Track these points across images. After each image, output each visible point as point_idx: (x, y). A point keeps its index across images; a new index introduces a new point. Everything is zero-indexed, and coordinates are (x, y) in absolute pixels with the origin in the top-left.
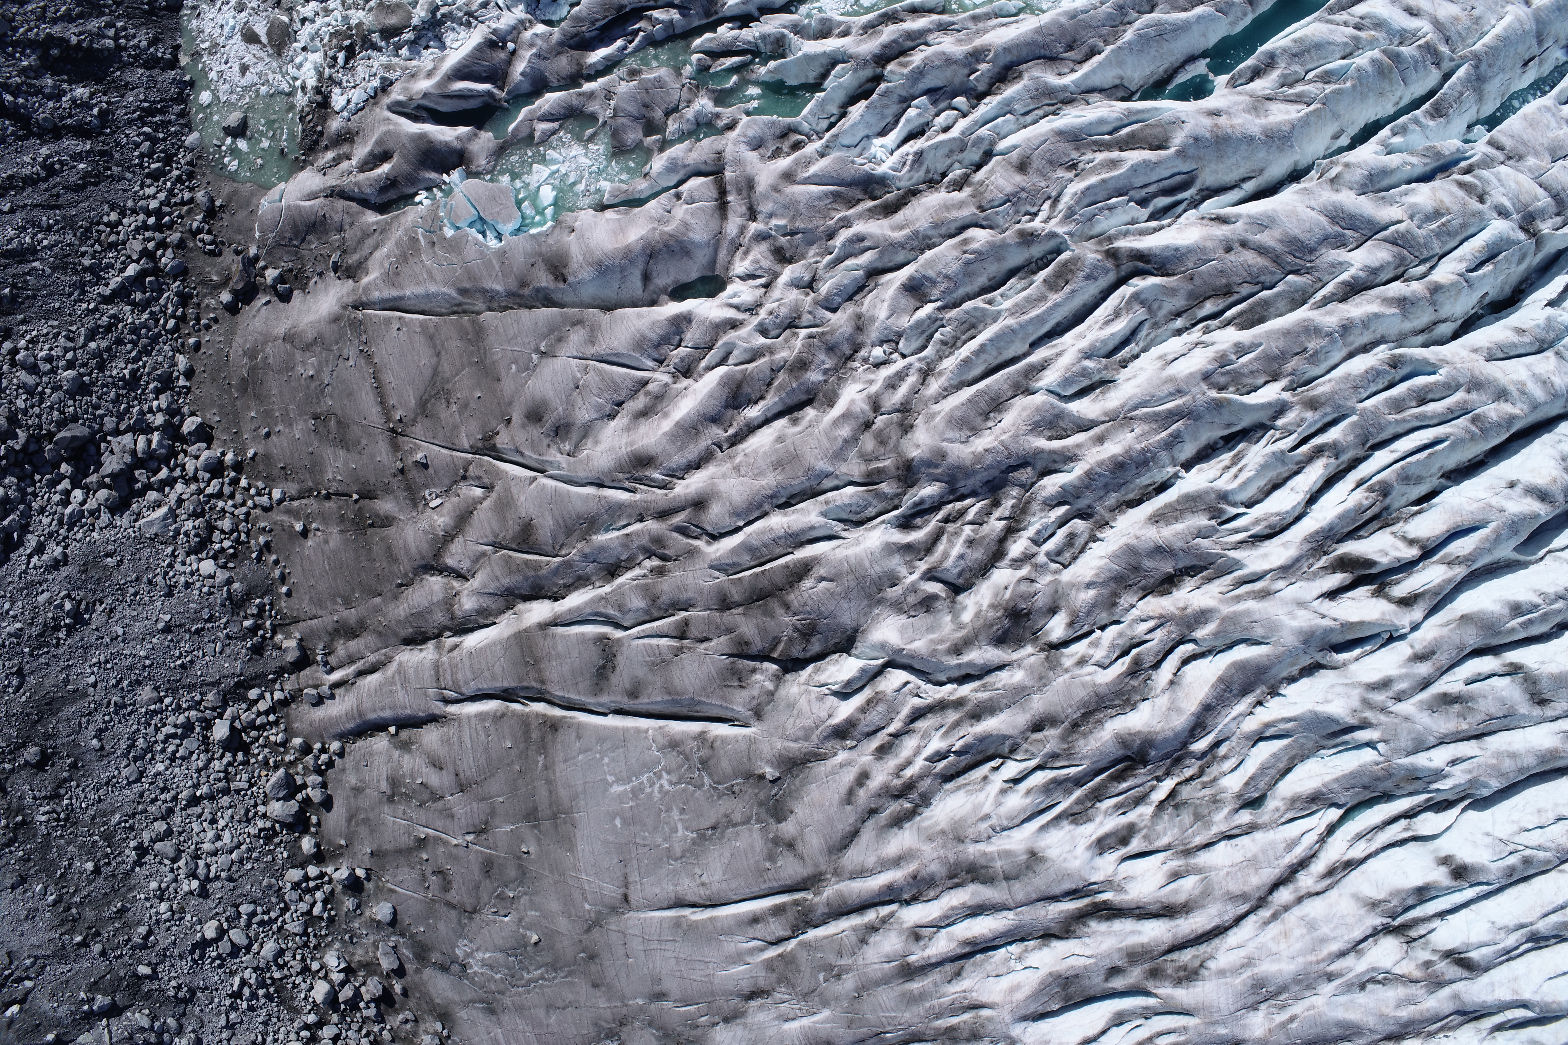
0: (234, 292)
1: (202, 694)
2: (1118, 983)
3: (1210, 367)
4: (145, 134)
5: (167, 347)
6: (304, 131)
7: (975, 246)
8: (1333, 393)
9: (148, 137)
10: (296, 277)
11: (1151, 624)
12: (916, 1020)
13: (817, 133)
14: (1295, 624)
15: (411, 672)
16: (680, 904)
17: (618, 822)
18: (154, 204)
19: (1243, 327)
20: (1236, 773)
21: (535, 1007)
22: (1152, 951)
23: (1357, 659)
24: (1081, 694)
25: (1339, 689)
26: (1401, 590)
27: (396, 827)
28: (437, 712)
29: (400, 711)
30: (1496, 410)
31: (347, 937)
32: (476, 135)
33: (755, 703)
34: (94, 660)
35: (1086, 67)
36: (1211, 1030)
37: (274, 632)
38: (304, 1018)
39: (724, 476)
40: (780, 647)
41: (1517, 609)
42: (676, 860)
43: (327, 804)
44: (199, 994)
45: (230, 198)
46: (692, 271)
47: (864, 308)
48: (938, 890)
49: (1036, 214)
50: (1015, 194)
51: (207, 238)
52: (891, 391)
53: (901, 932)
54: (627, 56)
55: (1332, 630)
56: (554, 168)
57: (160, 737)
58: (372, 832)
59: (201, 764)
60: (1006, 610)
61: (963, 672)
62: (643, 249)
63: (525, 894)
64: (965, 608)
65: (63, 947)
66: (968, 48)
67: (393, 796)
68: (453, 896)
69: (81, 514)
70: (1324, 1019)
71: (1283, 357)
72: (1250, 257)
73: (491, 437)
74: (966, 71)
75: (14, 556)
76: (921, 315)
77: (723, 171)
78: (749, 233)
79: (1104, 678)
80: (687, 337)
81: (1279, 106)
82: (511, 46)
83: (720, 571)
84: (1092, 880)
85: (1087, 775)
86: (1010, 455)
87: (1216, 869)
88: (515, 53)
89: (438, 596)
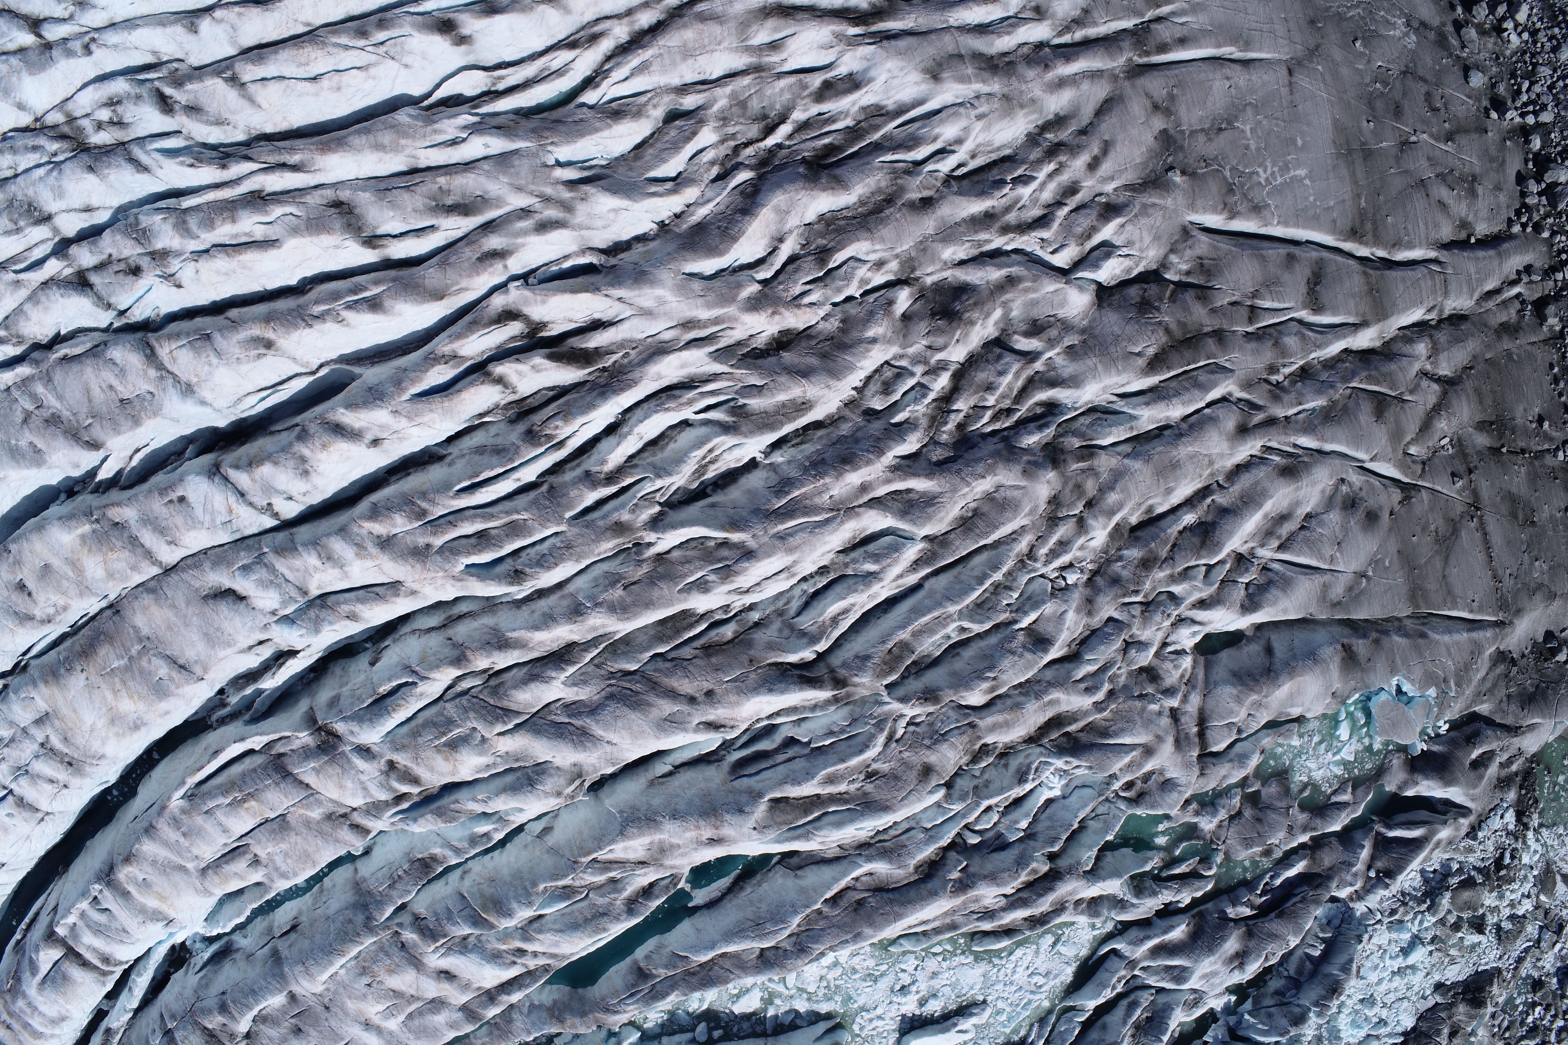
3: (743, 566)
6: (1535, 790)
7: (985, 685)
8: (597, 541)
10: (1541, 654)
11: (807, 300)
13: (1110, 799)
14: (659, 292)
15: (1465, 290)
16: (1246, 63)
17: (1300, 142)
20: (700, 147)
23: (566, 257)
24: (886, 232)
25: (599, 223)
26: (515, 328)
27: (1469, 153)
28: (1444, 253)
29: (1471, 256)
30: (394, 526)
31: (1501, 60)
32: (1400, 788)
33: (1188, 244)
35: (842, 884)
37: (1562, 333)
40: (1168, 293)
41: (374, 305)
42: (1251, 104)
43: (1520, 178)
46: (1226, 658)
47: (1083, 622)
48: (1020, 52)
49: (908, 724)
50: (937, 742)
52: (1065, 539)
53: (1053, 16)
54: (1270, 870)
55: (612, 285)
56: (1338, 757)
58: (1488, 151)
60: (960, 319)
61: (997, 261)
62: (1277, 677)
63: (1367, 85)
64: (996, 323)
66: (972, 893)
67: (1473, 182)
68: (1422, 88)
71: (653, 580)
72: (686, 686)
73: (1404, 499)
74: (971, 869)
76: (1033, 616)
77: (1200, 757)
78: (1179, 696)
79: (859, 248)
80: (1242, 593)
81: (632, 856)
82: (1372, 874)
83: (1225, 368)
84: (873, 47)
85: (870, 153)
86: (959, 471)
87: (731, 50)
88: (1369, 868)
89: (1443, 356)
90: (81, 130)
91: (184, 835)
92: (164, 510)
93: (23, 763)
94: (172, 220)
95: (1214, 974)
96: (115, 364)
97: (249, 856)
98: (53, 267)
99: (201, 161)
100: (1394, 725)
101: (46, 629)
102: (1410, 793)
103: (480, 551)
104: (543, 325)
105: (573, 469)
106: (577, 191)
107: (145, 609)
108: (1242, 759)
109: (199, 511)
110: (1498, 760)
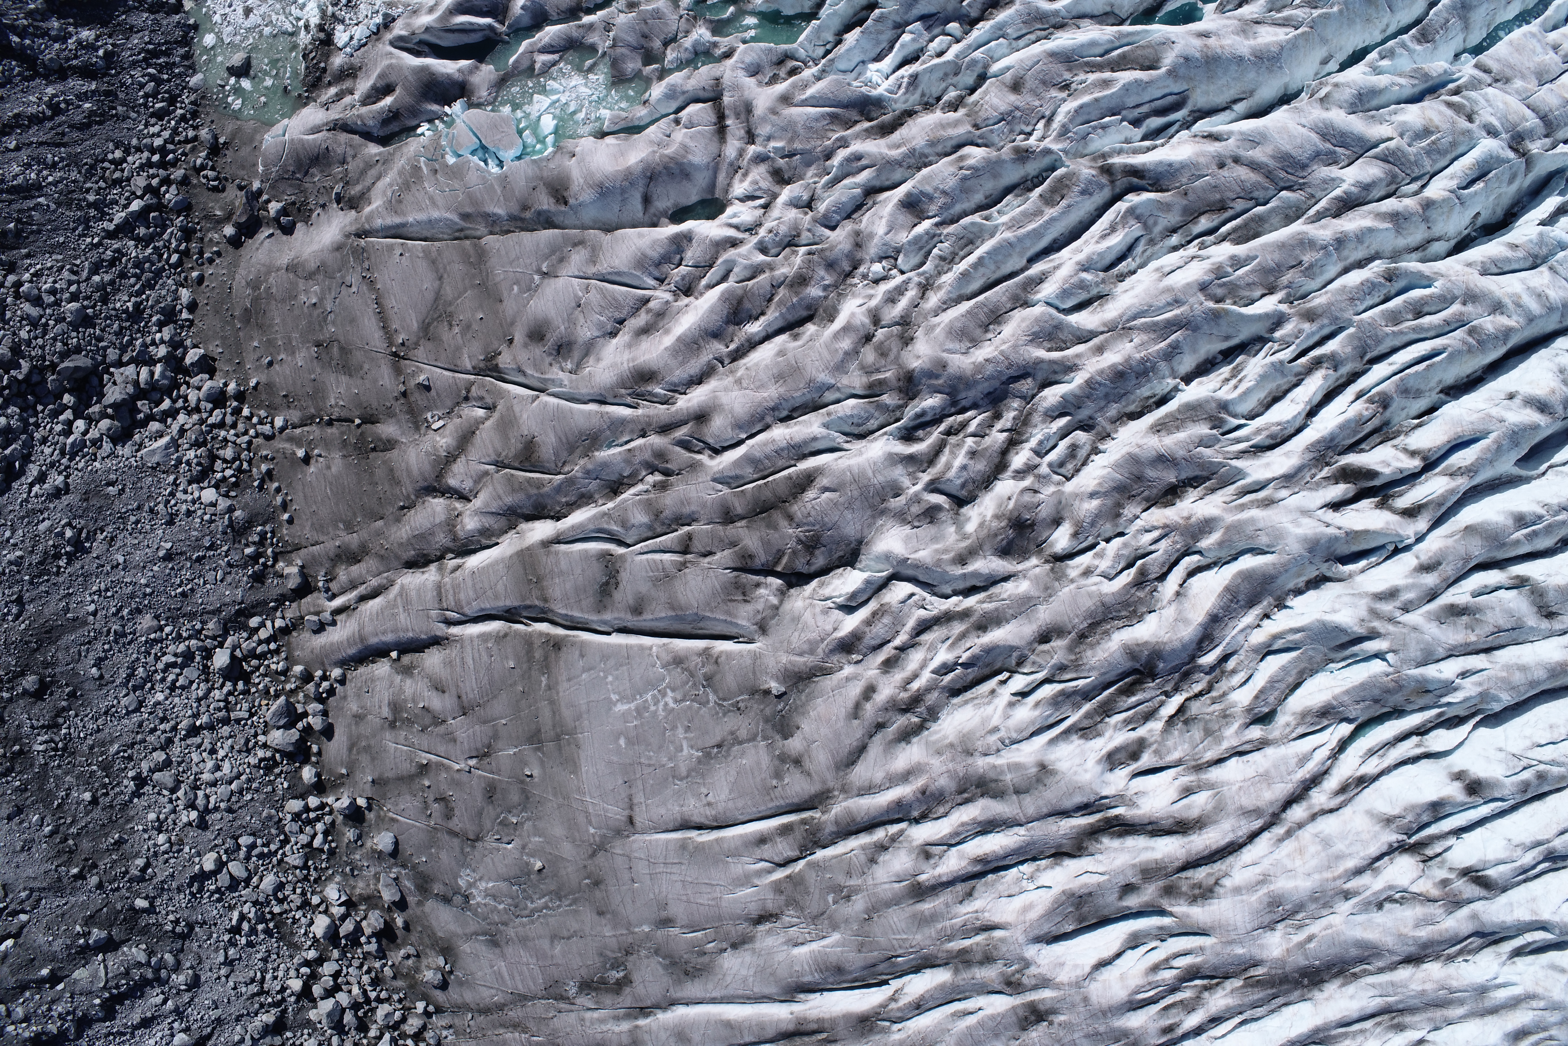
0: (238, 226)
1: (203, 623)
2: (1133, 902)
3: (1206, 278)
4: (149, 74)
5: (170, 281)
6: (307, 68)
7: (971, 162)
8: (1330, 304)
9: (152, 78)
10: (299, 210)
11: (1155, 534)
12: (928, 942)
13: (814, 60)
14: (1300, 531)
15: (413, 593)
16: (686, 825)
17: (622, 742)
18: (158, 142)
19: (1238, 242)
20: (1245, 688)
21: (539, 937)
22: (1165, 868)
23: (1363, 571)
24: (1088, 604)
25: (1347, 599)
26: (1403, 502)
27: (398, 754)
28: (439, 633)
29: (401, 634)
30: (1492, 322)
31: (348, 869)
32: (477, 68)
33: (759, 617)
34: (95, 588)
36: (1228, 950)
37: (276, 560)
38: (304, 954)
39: (726, 389)
40: (785, 560)
41: (1521, 521)
42: (681, 780)
43: (328, 732)
44: (197, 929)
45: (234, 135)
46: (692, 195)
47: (863, 226)
48: (947, 807)
49: (1030, 134)
50: (1010, 113)
51: (211, 174)
52: (890, 305)
53: (910, 851)
55: (1337, 538)
56: (554, 97)
57: (160, 666)
58: (373, 759)
59: (201, 693)
60: (1010, 520)
61: (968, 584)
62: (644, 172)
63: (528, 819)
64: (969, 519)
65: (59, 879)
67: (395, 721)
68: (456, 824)
69: (83, 444)
70: (1342, 938)
71: (1278, 270)
72: (1243, 173)
73: (493, 358)
75: (15, 485)
76: (917, 231)
77: (721, 97)
78: (747, 156)
79: (1108, 588)
80: (688, 255)
81: (1269, 29)
83: (723, 484)
84: (1104, 794)
85: (1095, 688)
86: (1011, 365)
87: (1226, 785)
89: (440, 519)
102: (465, 63)
103: (1421, 299)
104: (1379, 507)
105: (1344, 375)
106: (1368, 629)
108: (670, 94)
110: (357, 96)
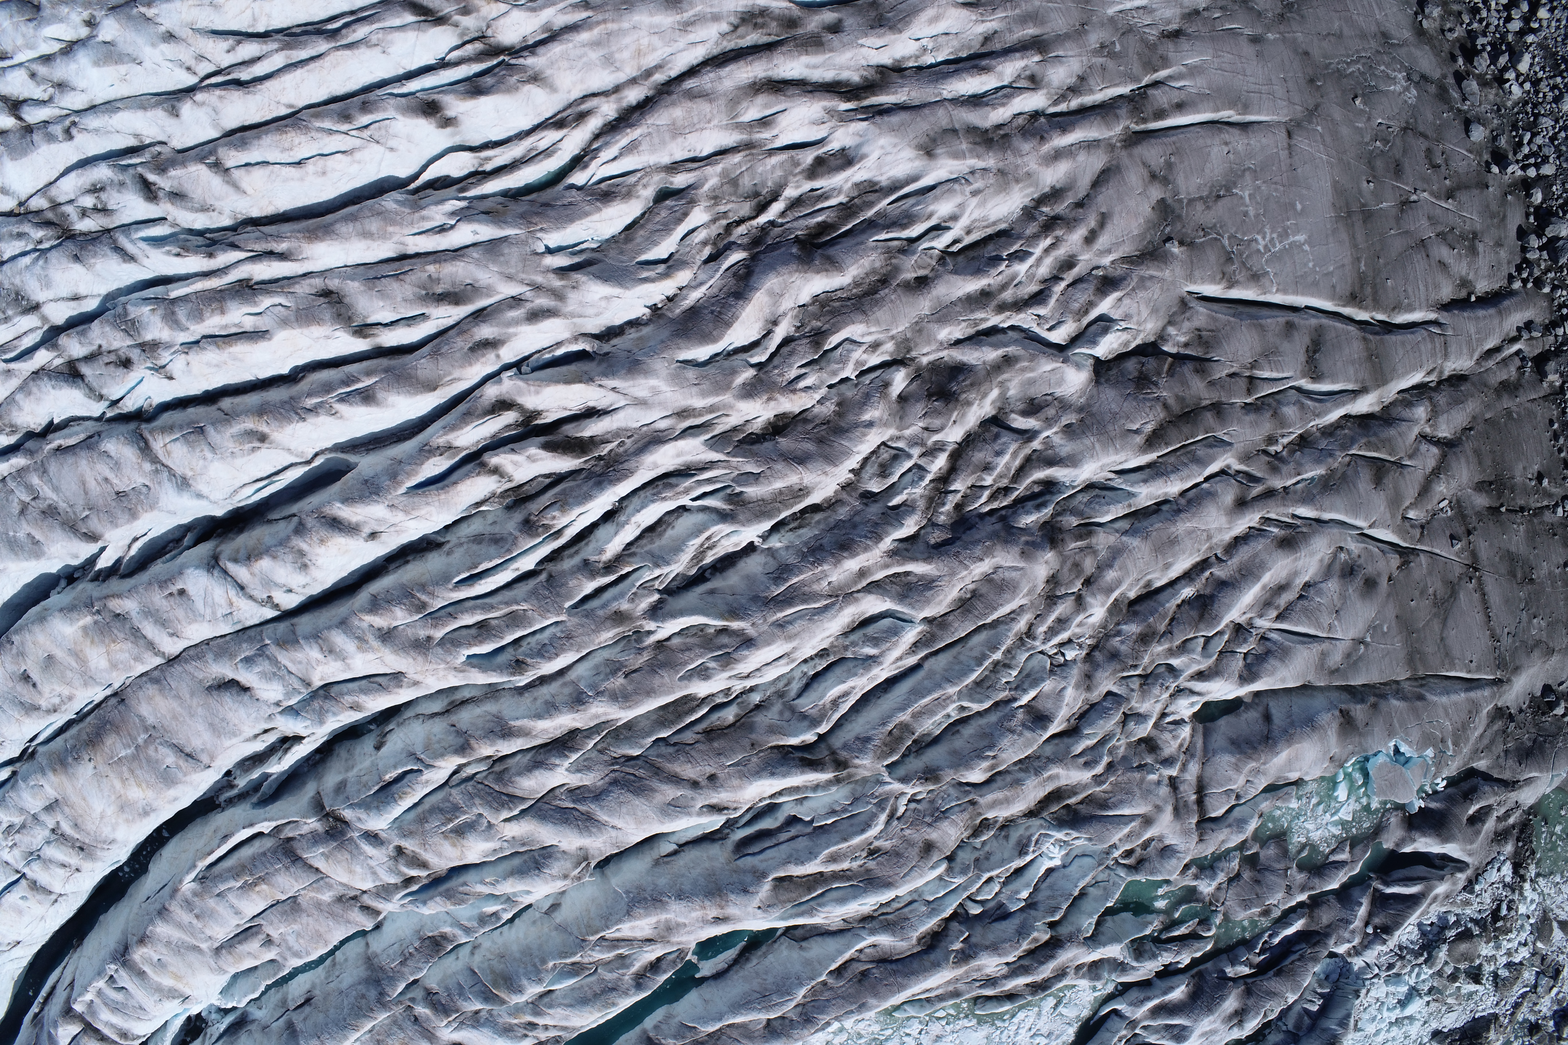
3: (743, 653)
6: (1531, 842)
7: (985, 764)
8: (598, 630)
10: (1539, 708)
11: (802, 384)
13: (1110, 867)
14: (653, 382)
15: (1465, 350)
16: (1244, 126)
17: (1299, 207)
19: (691, 698)
20: (691, 227)
22: (796, 46)
23: (559, 344)
24: (881, 314)
25: (592, 312)
26: (509, 417)
27: (1470, 210)
28: (1443, 314)
29: (1471, 316)
30: (394, 619)
31: (1502, 112)
32: (1397, 845)
33: (1187, 315)
35: (847, 956)
38: (1535, 39)
40: (1166, 366)
41: (367, 397)
42: (1249, 169)
43: (1522, 233)
46: (1224, 726)
47: (1082, 697)
48: (1015, 124)
49: (909, 801)
50: (938, 819)
52: (1063, 617)
53: (1048, 85)
54: (1269, 929)
55: (605, 375)
56: (1336, 818)
58: (1488, 207)
60: (957, 400)
61: (993, 339)
62: (1275, 744)
63: (1367, 144)
64: (993, 402)
66: (974, 963)
67: (1474, 239)
68: (1422, 144)
71: (653, 667)
72: (689, 771)
73: (1403, 564)
74: (973, 940)
76: (1032, 694)
77: (1199, 823)
78: (1178, 766)
79: (854, 330)
80: (1241, 663)
81: (639, 934)
82: (1370, 930)
83: (1223, 441)
84: (865, 123)
85: (863, 231)
86: (957, 555)
87: (721, 127)
88: (1367, 924)
89: (1442, 419)
90: (66, 217)
91: (197, 917)
92: (164, 602)
93: (34, 848)
94: (160, 312)
95: (1213, 1032)
96: (109, 456)
97: (262, 937)
98: (43, 357)
99: (187, 251)
100: (1392, 786)
101: (52, 718)
102: (1407, 849)
103: (481, 642)
104: (537, 414)
105: (571, 556)
106: (568, 279)
107: (150, 699)
108: (1241, 823)
109: (199, 605)
110: (1495, 814)
